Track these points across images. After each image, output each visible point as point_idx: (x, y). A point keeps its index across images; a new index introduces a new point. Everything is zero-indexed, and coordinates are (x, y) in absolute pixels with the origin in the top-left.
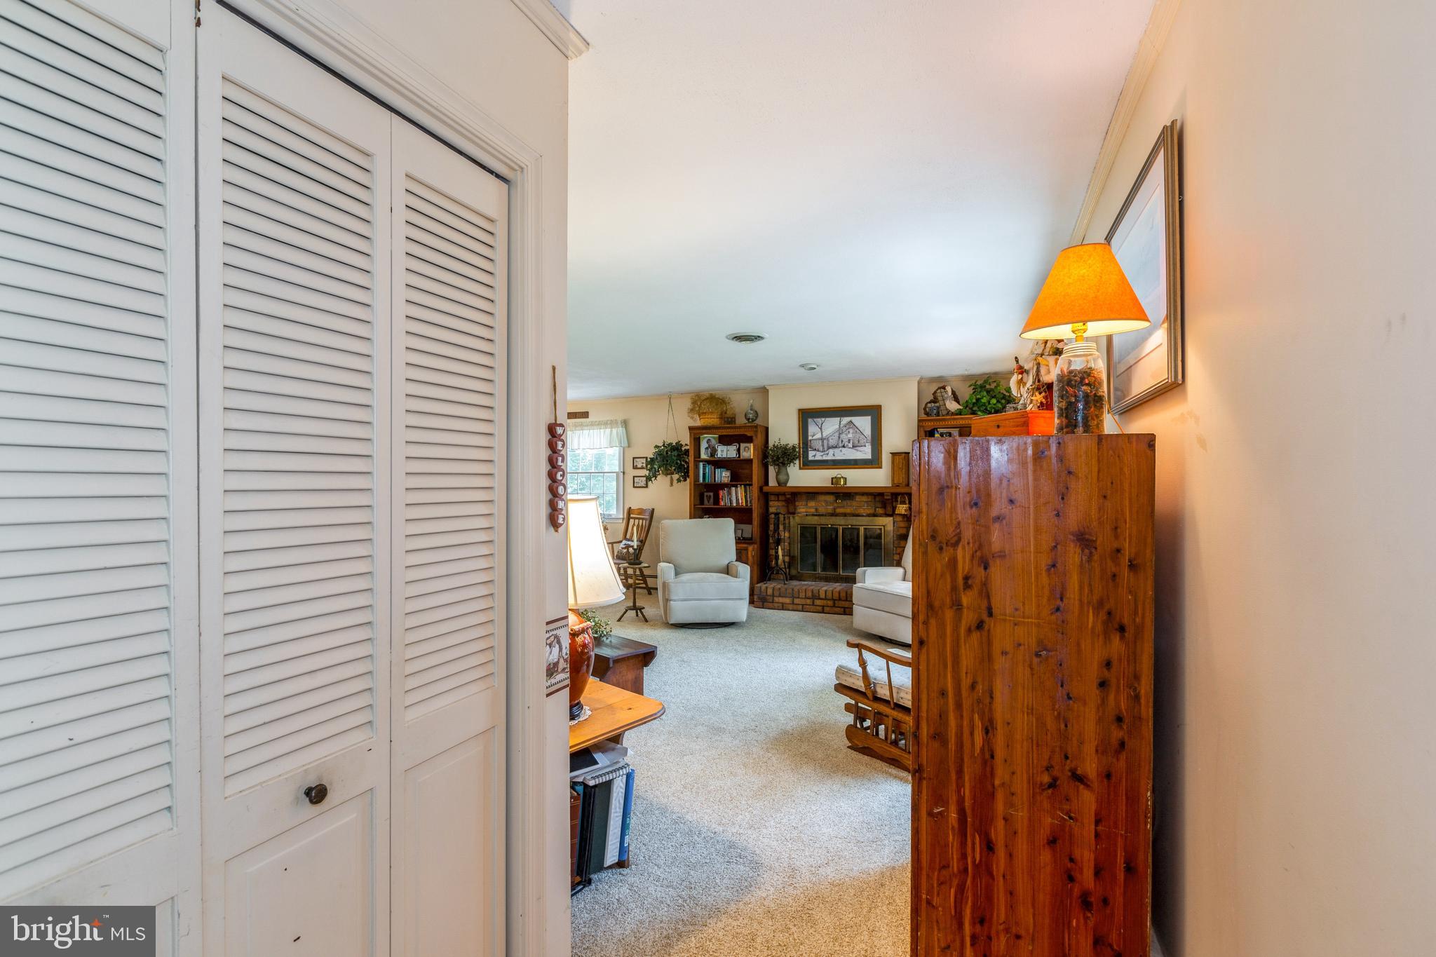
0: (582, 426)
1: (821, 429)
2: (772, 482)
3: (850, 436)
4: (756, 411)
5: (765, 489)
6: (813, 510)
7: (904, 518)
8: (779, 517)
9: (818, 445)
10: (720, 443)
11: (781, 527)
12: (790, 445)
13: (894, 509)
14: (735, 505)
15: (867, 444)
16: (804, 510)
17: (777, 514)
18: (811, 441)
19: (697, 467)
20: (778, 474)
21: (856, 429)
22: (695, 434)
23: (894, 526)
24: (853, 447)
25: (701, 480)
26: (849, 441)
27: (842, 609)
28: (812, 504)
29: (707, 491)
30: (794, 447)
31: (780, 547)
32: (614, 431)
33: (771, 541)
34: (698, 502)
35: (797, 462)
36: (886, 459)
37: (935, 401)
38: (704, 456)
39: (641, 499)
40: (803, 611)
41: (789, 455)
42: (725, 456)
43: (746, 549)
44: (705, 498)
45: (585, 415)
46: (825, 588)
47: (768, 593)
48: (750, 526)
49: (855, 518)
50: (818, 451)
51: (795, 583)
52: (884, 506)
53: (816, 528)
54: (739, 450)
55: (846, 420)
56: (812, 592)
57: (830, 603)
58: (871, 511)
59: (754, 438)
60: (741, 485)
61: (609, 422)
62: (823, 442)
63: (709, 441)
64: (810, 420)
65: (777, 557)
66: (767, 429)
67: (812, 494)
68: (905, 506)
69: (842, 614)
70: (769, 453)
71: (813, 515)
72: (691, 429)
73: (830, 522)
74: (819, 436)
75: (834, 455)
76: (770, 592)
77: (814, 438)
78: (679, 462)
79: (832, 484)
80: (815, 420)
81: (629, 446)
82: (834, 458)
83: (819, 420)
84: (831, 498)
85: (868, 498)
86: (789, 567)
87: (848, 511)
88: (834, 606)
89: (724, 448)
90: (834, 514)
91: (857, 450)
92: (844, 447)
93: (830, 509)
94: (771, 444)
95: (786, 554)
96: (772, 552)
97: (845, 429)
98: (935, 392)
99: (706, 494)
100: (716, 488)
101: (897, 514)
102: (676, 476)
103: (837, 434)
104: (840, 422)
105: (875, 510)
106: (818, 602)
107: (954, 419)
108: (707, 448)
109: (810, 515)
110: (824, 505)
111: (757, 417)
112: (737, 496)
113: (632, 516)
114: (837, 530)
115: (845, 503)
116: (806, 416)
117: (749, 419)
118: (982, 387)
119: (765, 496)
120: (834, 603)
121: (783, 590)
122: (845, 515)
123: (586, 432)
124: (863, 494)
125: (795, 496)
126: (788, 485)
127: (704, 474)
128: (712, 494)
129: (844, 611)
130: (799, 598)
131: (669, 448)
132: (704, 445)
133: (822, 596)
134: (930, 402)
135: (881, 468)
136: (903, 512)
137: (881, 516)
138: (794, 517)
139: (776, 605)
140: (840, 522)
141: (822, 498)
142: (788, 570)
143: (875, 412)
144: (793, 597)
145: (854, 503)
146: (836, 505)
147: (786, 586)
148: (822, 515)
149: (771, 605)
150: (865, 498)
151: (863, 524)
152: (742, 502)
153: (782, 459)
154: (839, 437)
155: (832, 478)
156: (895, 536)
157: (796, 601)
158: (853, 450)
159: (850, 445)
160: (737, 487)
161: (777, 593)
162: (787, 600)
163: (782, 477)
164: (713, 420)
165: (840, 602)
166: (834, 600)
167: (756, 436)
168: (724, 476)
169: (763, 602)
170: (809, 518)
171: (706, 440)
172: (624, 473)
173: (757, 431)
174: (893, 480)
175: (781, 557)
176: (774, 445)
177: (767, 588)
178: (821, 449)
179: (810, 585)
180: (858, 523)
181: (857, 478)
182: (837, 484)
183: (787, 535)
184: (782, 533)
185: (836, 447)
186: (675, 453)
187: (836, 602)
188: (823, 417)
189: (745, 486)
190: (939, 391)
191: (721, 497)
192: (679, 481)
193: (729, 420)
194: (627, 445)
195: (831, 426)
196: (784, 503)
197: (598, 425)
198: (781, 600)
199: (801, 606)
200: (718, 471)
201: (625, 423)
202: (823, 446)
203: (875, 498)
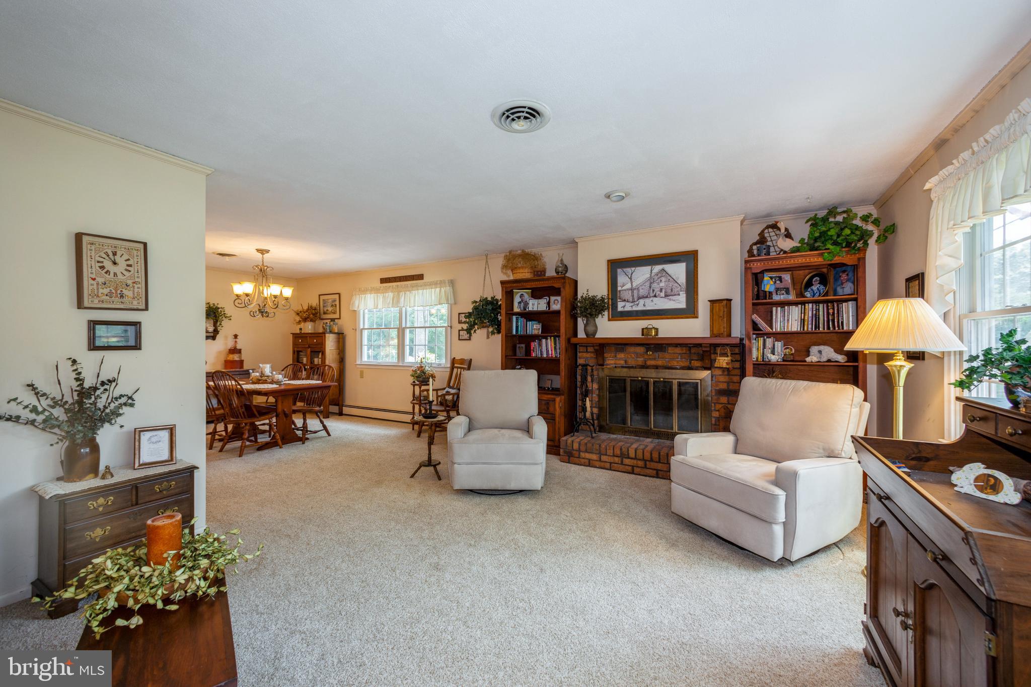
0: (417, 287)
1: (631, 279)
2: (581, 334)
3: (662, 284)
4: (566, 266)
5: (574, 340)
6: (622, 362)
7: (724, 371)
8: (586, 369)
9: (627, 295)
10: (532, 297)
11: (589, 379)
12: (599, 297)
13: (713, 362)
14: (545, 356)
15: (681, 293)
16: (612, 362)
17: (585, 366)
18: (620, 291)
19: (510, 320)
20: (586, 326)
21: (670, 278)
22: (506, 288)
23: (712, 380)
24: (666, 296)
25: (514, 332)
26: (661, 291)
27: (655, 472)
28: (621, 355)
29: (520, 343)
30: (603, 299)
31: (587, 399)
32: (443, 290)
33: (579, 391)
34: (510, 353)
35: (606, 313)
36: (703, 308)
37: (762, 240)
38: (516, 309)
39: (464, 350)
40: (610, 469)
41: (597, 306)
42: (535, 309)
43: (554, 400)
44: (517, 349)
45: (420, 277)
46: (635, 446)
47: (574, 448)
48: (558, 377)
49: (667, 370)
50: (628, 302)
51: (604, 436)
52: (702, 358)
53: (625, 380)
54: (549, 303)
55: (657, 268)
56: (621, 449)
57: (641, 463)
58: (686, 364)
59: (562, 289)
60: (551, 337)
61: (438, 282)
62: (633, 292)
63: (522, 296)
64: (619, 271)
65: (584, 409)
66: (576, 282)
67: (621, 345)
68: (726, 358)
69: (654, 477)
70: (577, 305)
71: (623, 367)
72: (502, 283)
73: (641, 374)
74: (628, 286)
75: (644, 305)
76: (576, 446)
77: (624, 288)
78: (492, 315)
79: (643, 335)
80: (625, 270)
81: (455, 304)
82: (644, 308)
83: (629, 270)
84: (641, 350)
85: (682, 350)
86: (598, 419)
87: (660, 363)
88: (645, 467)
89: (535, 302)
90: (644, 367)
91: (670, 300)
92: (655, 296)
93: (640, 361)
94: (579, 297)
95: (594, 405)
96: (579, 403)
97: (656, 278)
98: (763, 231)
99: (518, 345)
100: (528, 339)
101: (717, 367)
102: (491, 329)
103: (648, 284)
104: (651, 271)
105: (690, 363)
106: (627, 461)
107: (791, 257)
108: (520, 303)
109: (619, 367)
110: (634, 357)
111: (566, 271)
112: (547, 348)
113: (455, 365)
114: (647, 383)
115: (657, 354)
116: (615, 266)
117: (559, 272)
118: (825, 220)
119: (573, 347)
120: (646, 465)
121: (589, 445)
122: (656, 367)
123: (420, 291)
124: (676, 345)
125: (603, 347)
126: (597, 336)
127: (517, 327)
128: (523, 346)
129: (657, 473)
130: (606, 455)
131: (484, 302)
132: (517, 299)
133: (632, 454)
134: (755, 244)
135: (697, 317)
136: (725, 365)
137: (697, 369)
138: (603, 369)
139: (583, 461)
140: (651, 375)
141: (632, 349)
142: (596, 422)
143: (690, 258)
144: (600, 454)
145: (666, 355)
146: (646, 357)
147: (593, 441)
148: (632, 367)
149: (576, 460)
150: (678, 350)
151: (677, 376)
152: (552, 353)
153: (589, 310)
154: (650, 287)
155: (643, 329)
156: (713, 391)
157: (604, 458)
158: (666, 300)
159: (663, 294)
160: (547, 339)
161: (583, 448)
162: (594, 457)
163: (590, 329)
164: (525, 274)
165: (652, 463)
166: (646, 461)
167: (564, 287)
168: (535, 328)
169: (569, 457)
170: (618, 370)
171: (519, 294)
172: (451, 327)
173: (565, 283)
174: (712, 330)
175: (589, 409)
176: (582, 297)
177: (573, 442)
178: (631, 300)
179: (618, 440)
180: (670, 377)
181: (668, 329)
182: (647, 335)
183: (595, 386)
184: (589, 385)
185: (647, 297)
186: (490, 307)
187: (647, 462)
188: (633, 266)
189: (555, 337)
190: (766, 231)
191: (532, 348)
192: (493, 333)
193: (540, 273)
194: (453, 302)
195: (642, 274)
196: (592, 355)
197: (430, 285)
198: (588, 456)
199: (608, 464)
200: (530, 324)
201: (452, 283)
202: (633, 296)
203: (690, 350)
